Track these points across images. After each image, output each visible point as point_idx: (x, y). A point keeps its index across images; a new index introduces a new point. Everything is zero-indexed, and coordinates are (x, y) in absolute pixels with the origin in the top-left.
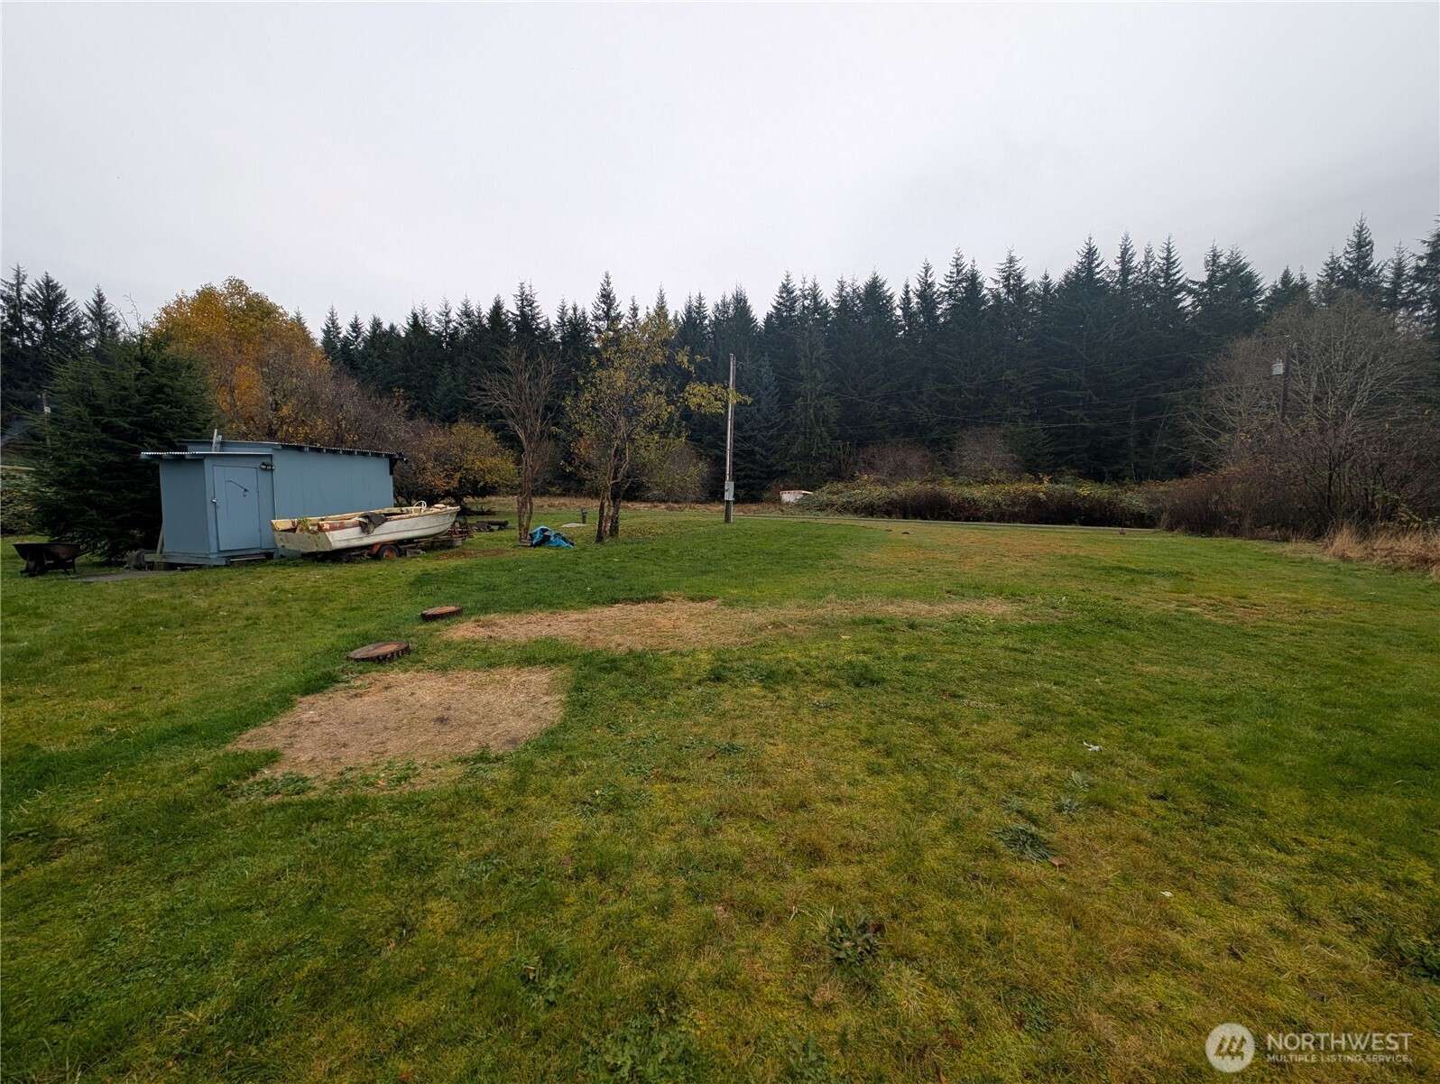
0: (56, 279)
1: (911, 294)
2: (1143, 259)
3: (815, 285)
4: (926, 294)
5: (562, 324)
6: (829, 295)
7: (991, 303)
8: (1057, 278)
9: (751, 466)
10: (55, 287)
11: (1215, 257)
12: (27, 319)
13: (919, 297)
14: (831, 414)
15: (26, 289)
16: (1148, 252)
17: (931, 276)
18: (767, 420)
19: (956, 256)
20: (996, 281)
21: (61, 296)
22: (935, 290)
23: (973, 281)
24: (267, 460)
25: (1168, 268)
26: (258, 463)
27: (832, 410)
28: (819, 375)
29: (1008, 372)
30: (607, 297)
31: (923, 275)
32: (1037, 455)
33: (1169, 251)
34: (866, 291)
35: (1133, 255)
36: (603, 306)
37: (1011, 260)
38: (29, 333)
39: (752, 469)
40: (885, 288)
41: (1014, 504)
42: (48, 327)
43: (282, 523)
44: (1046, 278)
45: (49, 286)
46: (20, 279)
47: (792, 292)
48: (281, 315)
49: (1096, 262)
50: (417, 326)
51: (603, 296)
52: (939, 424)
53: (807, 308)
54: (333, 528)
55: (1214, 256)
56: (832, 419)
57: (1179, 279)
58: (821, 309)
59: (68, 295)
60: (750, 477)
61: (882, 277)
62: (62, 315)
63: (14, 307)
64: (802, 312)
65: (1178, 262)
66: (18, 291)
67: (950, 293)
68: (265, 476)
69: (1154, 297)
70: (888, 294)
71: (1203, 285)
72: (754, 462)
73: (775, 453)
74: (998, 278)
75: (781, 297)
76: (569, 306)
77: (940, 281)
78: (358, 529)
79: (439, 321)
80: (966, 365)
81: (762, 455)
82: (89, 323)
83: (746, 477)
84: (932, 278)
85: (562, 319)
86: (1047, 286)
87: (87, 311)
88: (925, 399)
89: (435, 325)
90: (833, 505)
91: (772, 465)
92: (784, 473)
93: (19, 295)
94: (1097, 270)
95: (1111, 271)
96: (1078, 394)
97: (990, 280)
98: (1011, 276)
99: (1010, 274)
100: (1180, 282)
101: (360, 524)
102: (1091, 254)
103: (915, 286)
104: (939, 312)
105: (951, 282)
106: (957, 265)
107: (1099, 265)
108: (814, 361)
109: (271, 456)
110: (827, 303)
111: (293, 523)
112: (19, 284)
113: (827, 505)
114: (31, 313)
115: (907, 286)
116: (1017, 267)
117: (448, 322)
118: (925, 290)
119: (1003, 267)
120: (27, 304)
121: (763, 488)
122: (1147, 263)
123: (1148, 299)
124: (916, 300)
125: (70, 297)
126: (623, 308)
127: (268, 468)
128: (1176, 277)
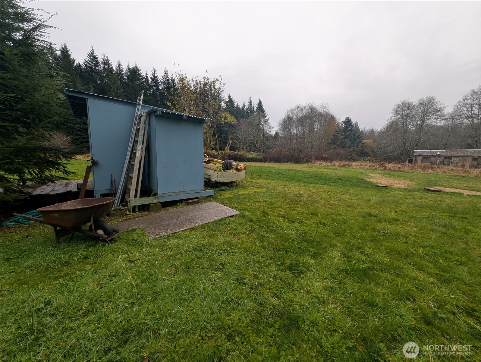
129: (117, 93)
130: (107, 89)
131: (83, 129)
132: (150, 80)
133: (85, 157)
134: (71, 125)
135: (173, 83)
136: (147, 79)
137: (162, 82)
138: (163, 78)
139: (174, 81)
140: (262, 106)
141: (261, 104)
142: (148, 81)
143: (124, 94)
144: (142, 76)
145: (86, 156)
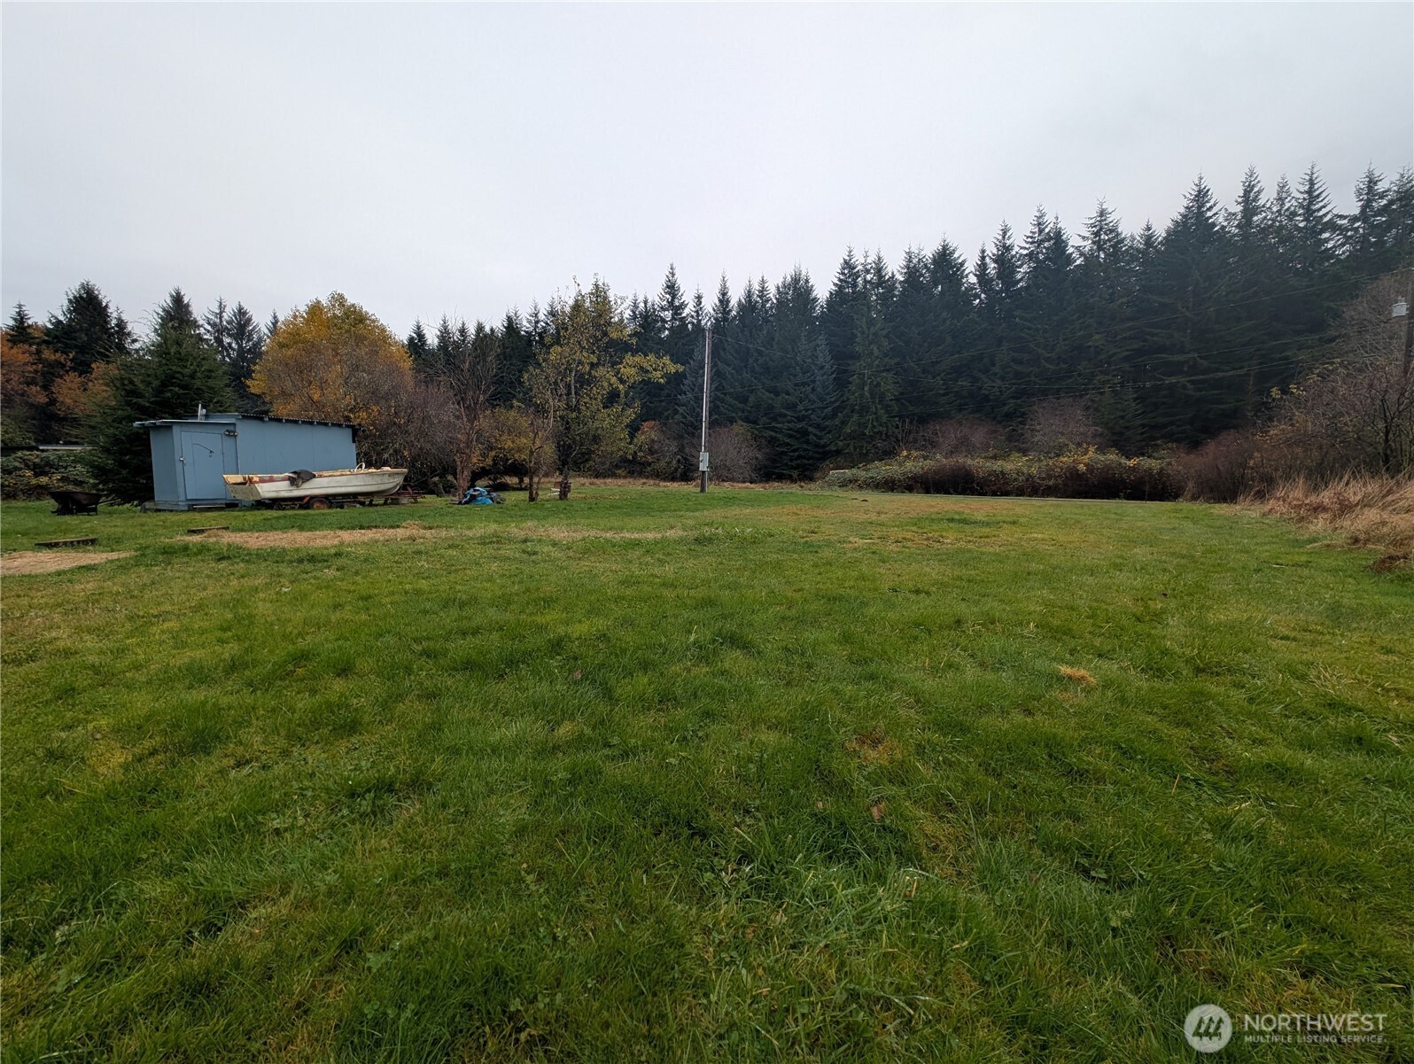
0: (246, 307)
1: (987, 260)
2: (1275, 196)
3: (879, 258)
4: (1004, 259)
5: (634, 317)
6: (895, 267)
7: (1078, 262)
8: (1160, 230)
9: (805, 446)
10: (245, 313)
11: (1372, 182)
12: (227, 340)
13: (995, 261)
14: (888, 390)
15: (225, 316)
16: (1282, 187)
17: (1009, 238)
18: (822, 400)
19: (1038, 214)
20: (1084, 238)
21: (249, 320)
22: (1014, 253)
23: (1058, 239)
24: (231, 428)
25: (1311, 203)
26: (223, 430)
27: (890, 387)
28: (876, 352)
29: (1097, 337)
30: (672, 288)
31: (1000, 238)
32: (1127, 428)
33: (1312, 183)
34: (935, 261)
35: (1259, 192)
36: (668, 296)
37: (1102, 213)
38: (227, 351)
39: (806, 450)
40: (956, 255)
41: (1049, 477)
42: (240, 346)
43: (233, 478)
44: (1149, 229)
45: (241, 312)
46: (222, 307)
47: (854, 268)
48: (374, 321)
49: (1208, 205)
50: (511, 326)
51: (668, 287)
52: (1013, 398)
53: (869, 282)
54: (262, 481)
55: (1370, 182)
56: (889, 396)
57: (1325, 215)
58: (884, 282)
59: (254, 319)
60: (804, 457)
61: (952, 244)
62: (250, 334)
63: (218, 331)
64: (865, 287)
65: (1324, 195)
66: (221, 318)
67: (1031, 255)
68: (230, 441)
69: (1290, 237)
70: (960, 261)
71: (1354, 219)
72: (807, 442)
73: (829, 433)
74: (1087, 234)
75: (843, 274)
76: (641, 299)
77: (1019, 242)
78: (288, 482)
79: (530, 322)
80: (1045, 331)
81: (815, 435)
82: (268, 340)
83: (800, 457)
84: (1011, 240)
85: (634, 312)
86: (1149, 240)
87: (266, 331)
88: (997, 371)
89: (525, 325)
90: (856, 481)
91: (824, 446)
92: (838, 452)
93: (221, 321)
94: (1209, 214)
95: (1230, 214)
96: (1181, 358)
97: (1077, 238)
98: (1103, 230)
99: (1101, 229)
100: (1326, 219)
101: (290, 479)
102: (1201, 196)
103: (991, 250)
104: (1019, 276)
105: (1032, 243)
106: (1039, 224)
107: (1211, 208)
108: (871, 336)
109: (234, 424)
110: (893, 276)
111: (244, 478)
112: (221, 313)
113: (851, 481)
114: (229, 335)
115: (983, 251)
116: (1110, 220)
117: (537, 322)
118: (1003, 254)
119: (1093, 221)
120: (227, 328)
121: (816, 469)
122: (1281, 200)
123: (1282, 242)
124: (993, 265)
125: (255, 320)
126: (687, 297)
127: (232, 434)
128: (1321, 213)
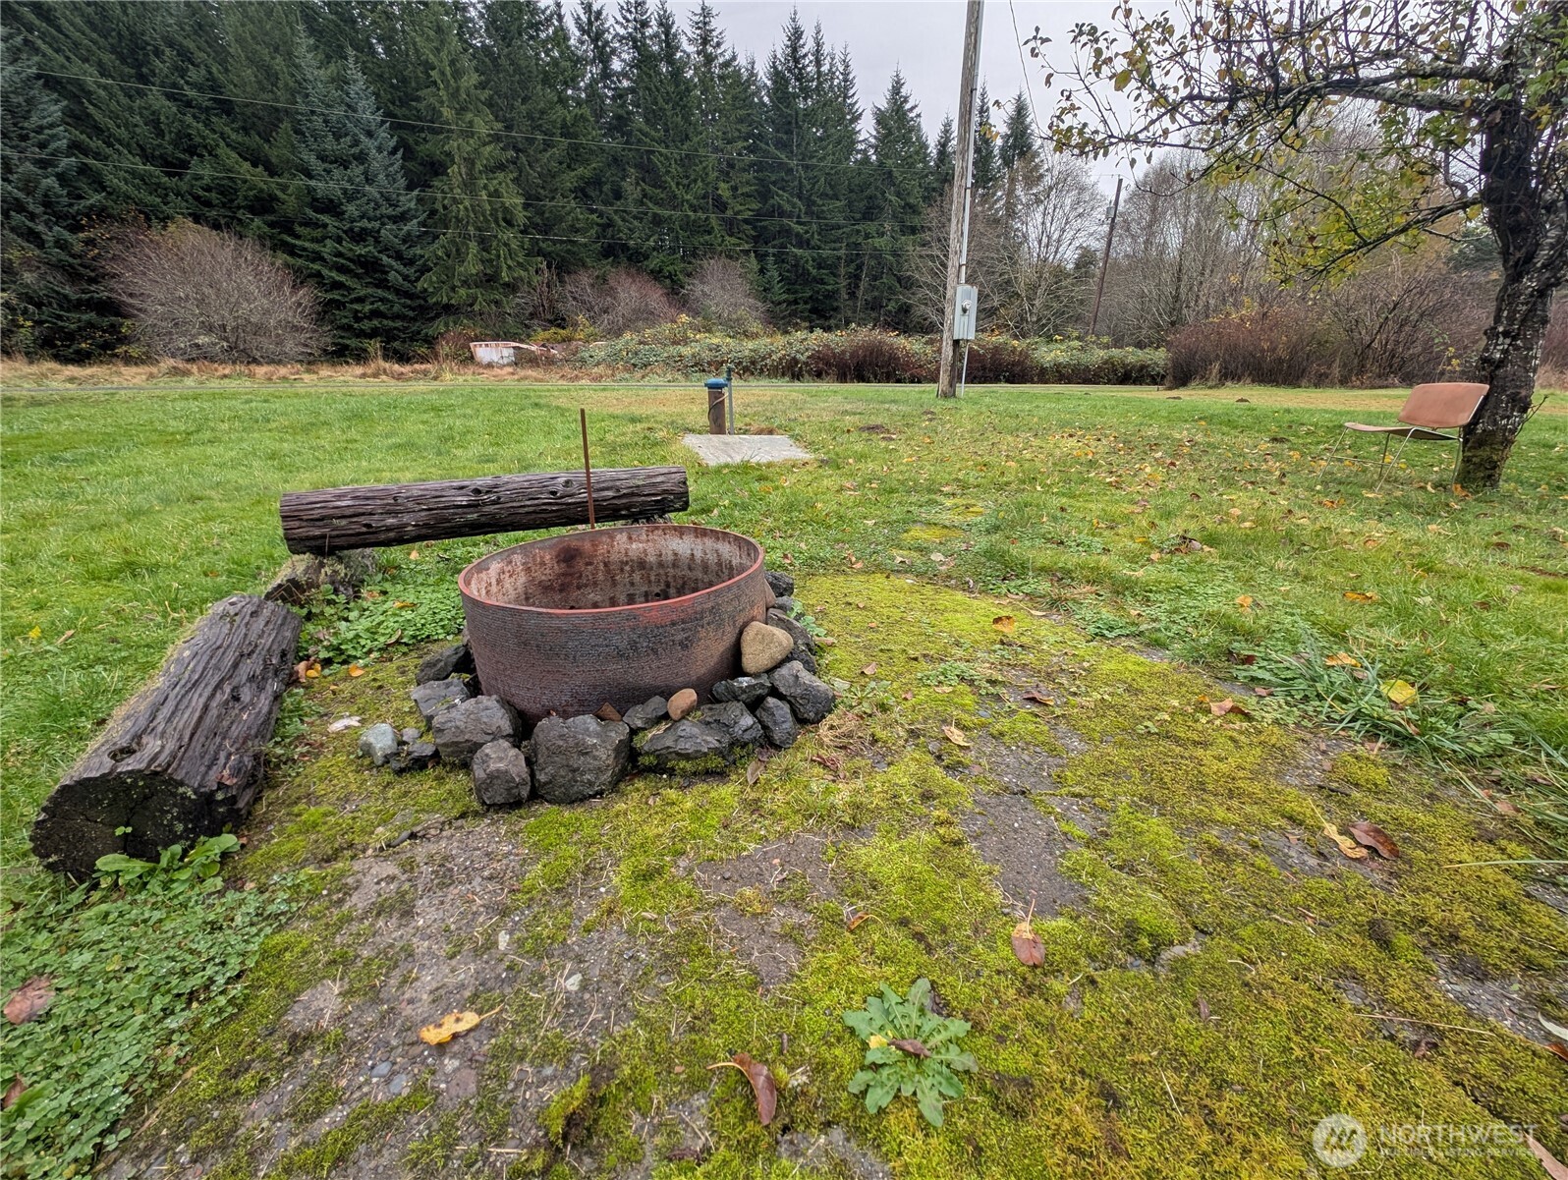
14: (515, 206)
18: (390, 201)
27: (515, 199)
72: (382, 284)
73: (425, 270)
108: (462, 96)
129: (458, 89)
130: (417, 77)
131: (348, 259)
132: (574, 32)
133: (364, 376)
134: (307, 245)
135: (667, 34)
136: (562, 29)
137: (623, 38)
138: (625, 18)
139: (670, 27)
140: (1027, 128)
141: (1025, 116)
142: (566, 38)
143: (485, 95)
144: (543, 12)
145: (369, 371)
